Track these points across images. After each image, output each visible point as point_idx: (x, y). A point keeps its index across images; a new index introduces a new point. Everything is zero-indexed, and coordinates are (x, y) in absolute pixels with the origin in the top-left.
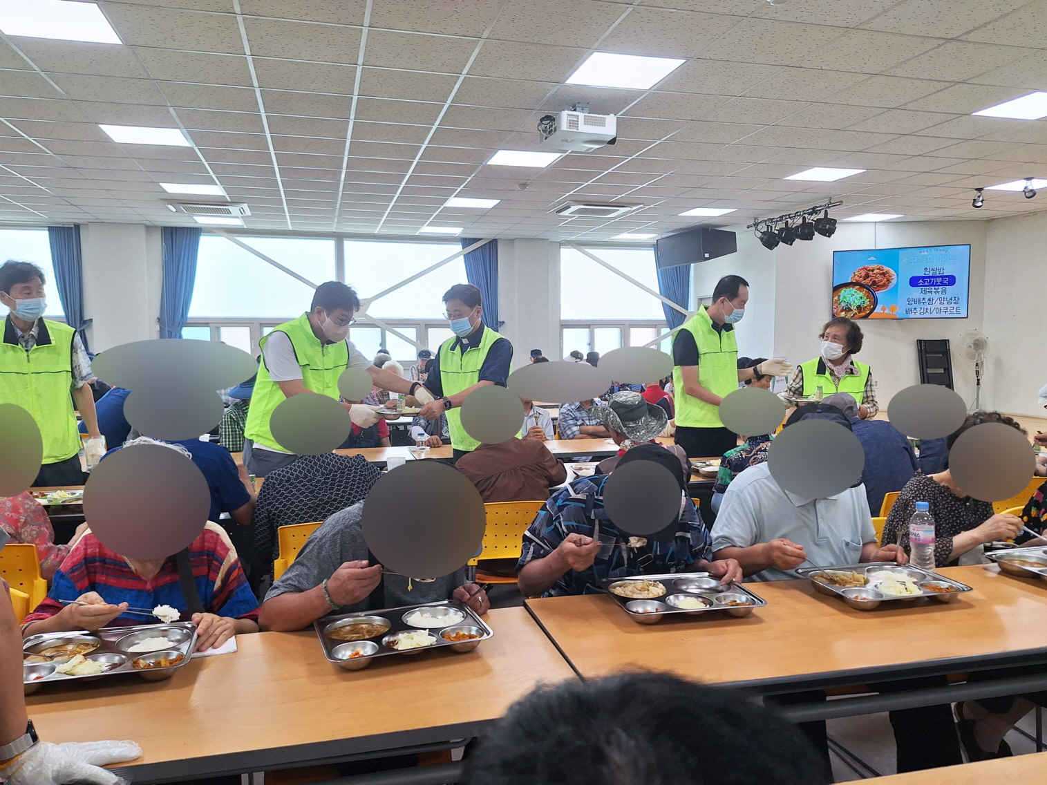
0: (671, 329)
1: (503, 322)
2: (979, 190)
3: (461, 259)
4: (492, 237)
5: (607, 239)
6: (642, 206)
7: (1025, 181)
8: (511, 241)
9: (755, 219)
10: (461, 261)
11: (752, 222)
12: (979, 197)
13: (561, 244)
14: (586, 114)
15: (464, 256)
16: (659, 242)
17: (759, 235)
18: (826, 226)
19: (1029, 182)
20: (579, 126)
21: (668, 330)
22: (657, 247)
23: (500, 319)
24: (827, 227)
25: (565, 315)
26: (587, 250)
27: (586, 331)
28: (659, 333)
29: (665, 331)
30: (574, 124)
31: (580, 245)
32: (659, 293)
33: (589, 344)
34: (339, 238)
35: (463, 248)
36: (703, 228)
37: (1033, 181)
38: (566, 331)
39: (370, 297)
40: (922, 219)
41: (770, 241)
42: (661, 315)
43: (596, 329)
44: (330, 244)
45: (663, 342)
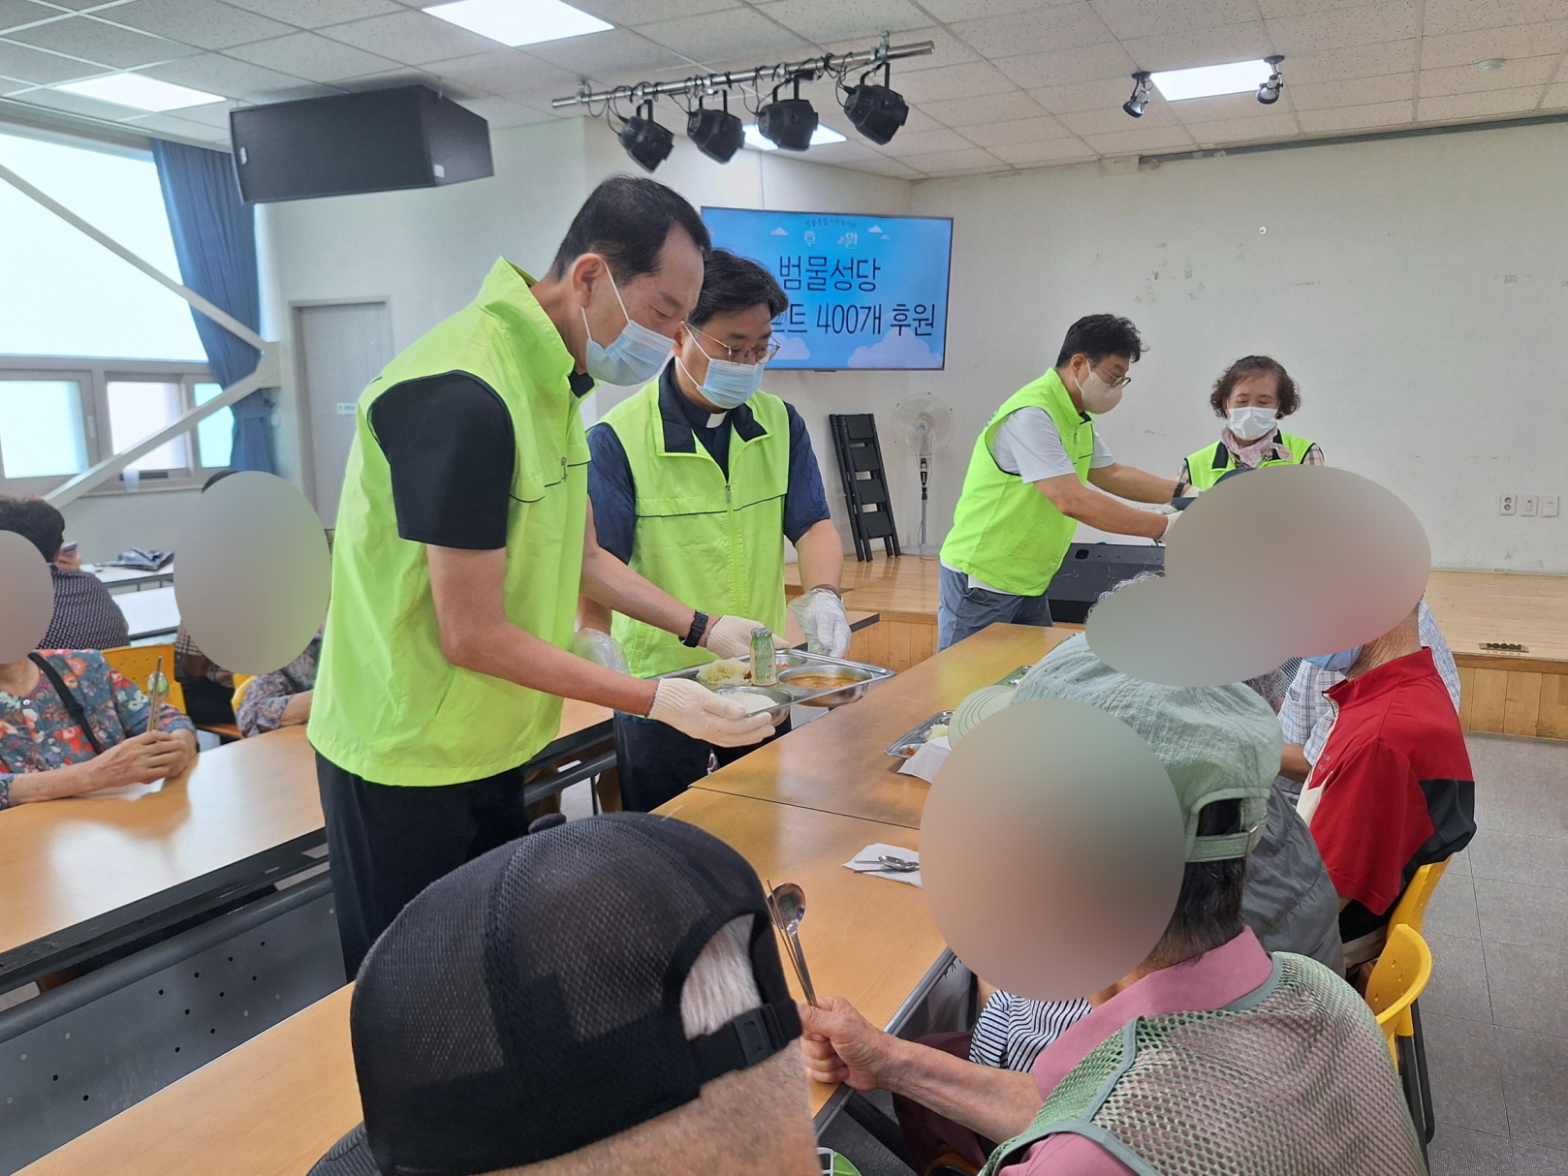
0: (224, 386)
21: (215, 389)
28: (189, 397)
29: (207, 392)
45: (204, 427)
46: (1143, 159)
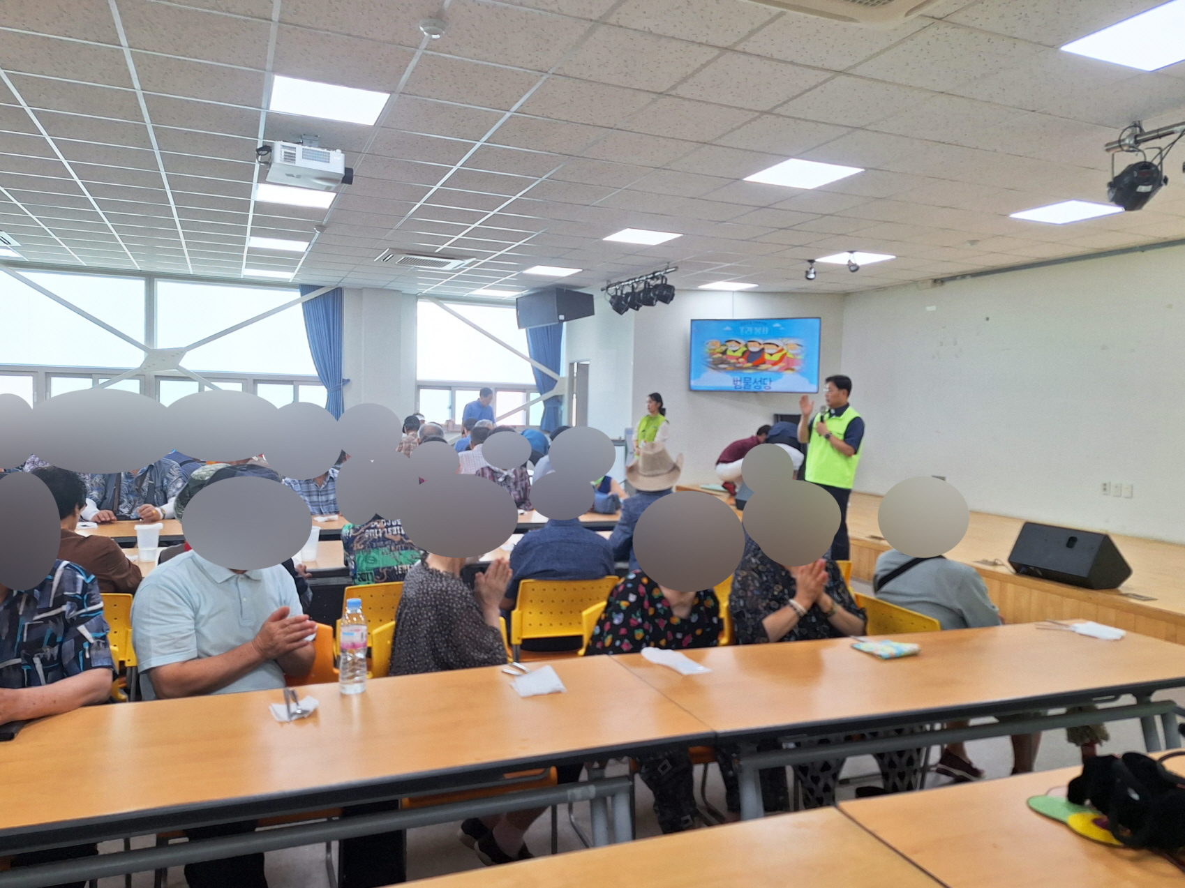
0: (541, 394)
1: (348, 380)
2: (811, 261)
3: (300, 306)
4: (334, 285)
5: (466, 295)
6: (474, 259)
7: (848, 254)
8: (359, 291)
9: (608, 281)
10: (299, 309)
11: (604, 285)
12: (811, 269)
13: (417, 297)
14: (306, 147)
15: (303, 304)
16: (519, 300)
17: (609, 298)
18: (662, 293)
19: (852, 255)
20: (297, 159)
21: (538, 395)
22: (518, 304)
23: (345, 376)
24: (665, 294)
25: (422, 375)
26: (445, 304)
27: (447, 393)
28: (528, 397)
29: (535, 396)
30: (290, 157)
31: (438, 298)
32: (528, 356)
33: (450, 408)
34: (150, 278)
35: (302, 295)
36: (557, 289)
37: (856, 254)
38: (422, 391)
39: (184, 345)
40: (780, 290)
41: (620, 305)
42: (531, 380)
43: (457, 392)
44: (140, 284)
45: (532, 408)
46: (935, 281)
